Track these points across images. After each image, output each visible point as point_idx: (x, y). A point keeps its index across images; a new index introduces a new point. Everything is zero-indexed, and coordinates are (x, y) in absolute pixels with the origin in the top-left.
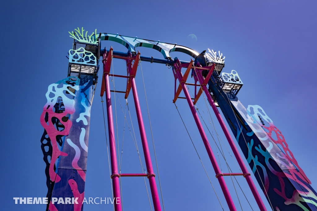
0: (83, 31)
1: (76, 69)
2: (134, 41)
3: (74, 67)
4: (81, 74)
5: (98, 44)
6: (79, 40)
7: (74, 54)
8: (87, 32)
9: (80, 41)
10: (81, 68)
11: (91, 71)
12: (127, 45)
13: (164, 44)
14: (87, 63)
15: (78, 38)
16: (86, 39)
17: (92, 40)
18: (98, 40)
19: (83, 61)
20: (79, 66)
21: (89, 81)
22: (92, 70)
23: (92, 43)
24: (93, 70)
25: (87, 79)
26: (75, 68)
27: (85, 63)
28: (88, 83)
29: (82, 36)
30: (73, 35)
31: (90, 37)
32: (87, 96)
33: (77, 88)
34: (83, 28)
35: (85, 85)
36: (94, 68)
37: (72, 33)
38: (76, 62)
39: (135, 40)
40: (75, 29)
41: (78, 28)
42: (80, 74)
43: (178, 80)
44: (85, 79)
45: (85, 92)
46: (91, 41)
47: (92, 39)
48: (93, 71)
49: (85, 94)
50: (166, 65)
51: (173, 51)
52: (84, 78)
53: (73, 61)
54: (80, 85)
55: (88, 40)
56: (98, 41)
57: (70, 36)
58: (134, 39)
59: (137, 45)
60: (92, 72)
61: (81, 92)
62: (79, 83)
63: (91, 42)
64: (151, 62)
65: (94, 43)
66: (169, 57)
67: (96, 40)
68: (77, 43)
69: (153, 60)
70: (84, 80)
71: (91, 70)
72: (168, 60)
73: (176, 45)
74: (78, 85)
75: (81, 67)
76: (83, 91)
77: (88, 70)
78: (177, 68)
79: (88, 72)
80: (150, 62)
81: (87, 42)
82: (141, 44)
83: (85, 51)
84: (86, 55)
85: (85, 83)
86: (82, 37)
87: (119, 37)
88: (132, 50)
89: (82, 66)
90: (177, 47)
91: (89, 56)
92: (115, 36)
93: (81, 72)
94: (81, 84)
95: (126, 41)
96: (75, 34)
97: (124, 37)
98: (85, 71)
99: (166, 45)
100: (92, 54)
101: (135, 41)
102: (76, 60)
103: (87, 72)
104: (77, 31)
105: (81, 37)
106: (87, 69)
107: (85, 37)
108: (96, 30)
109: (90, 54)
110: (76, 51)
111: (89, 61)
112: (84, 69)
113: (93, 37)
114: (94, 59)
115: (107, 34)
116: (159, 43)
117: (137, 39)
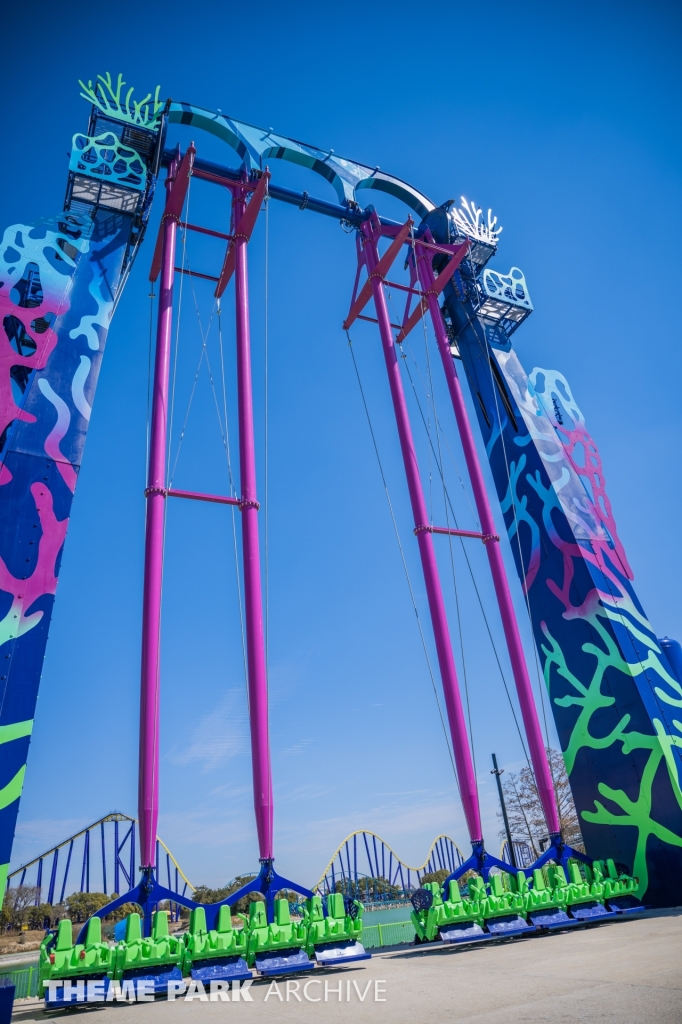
0: (120, 84)
1: (87, 191)
2: (262, 140)
3: (81, 184)
4: (102, 209)
5: (157, 130)
6: (106, 108)
7: (86, 149)
8: (132, 89)
9: (109, 112)
10: (100, 191)
11: (127, 205)
12: (243, 149)
13: (344, 163)
14: (120, 179)
15: (103, 104)
16: (125, 111)
17: (143, 117)
18: (159, 119)
19: (108, 172)
20: (96, 186)
21: (119, 230)
22: (130, 202)
23: (142, 124)
24: (133, 201)
25: (114, 225)
26: (84, 189)
27: (114, 177)
28: (113, 236)
29: (117, 99)
30: (91, 93)
31: (138, 107)
32: (107, 274)
33: (84, 245)
34: (120, 75)
35: (106, 241)
36: (136, 198)
37: (87, 87)
38: (87, 172)
39: (267, 136)
40: (99, 77)
41: (108, 74)
42: (97, 208)
43: (365, 267)
44: (109, 226)
45: (101, 261)
46: (141, 119)
47: (142, 112)
48: (134, 204)
49: (101, 267)
50: (341, 222)
51: (367, 187)
52: (106, 223)
53: (81, 166)
54: (92, 239)
55: (133, 114)
56: (159, 123)
57: (82, 94)
58: (262, 134)
59: (270, 152)
60: (129, 208)
61: (92, 259)
62: (91, 233)
63: (138, 121)
64: (302, 206)
65: (147, 124)
66: (351, 202)
67: (155, 117)
68: (101, 118)
69: (306, 203)
70: (106, 228)
71: (127, 201)
72: (348, 209)
73: (376, 170)
74: (86, 238)
75: (101, 188)
76: (97, 256)
77: (121, 200)
78: (368, 234)
79: (119, 207)
80: (297, 207)
81: (127, 118)
82: (281, 152)
83: (118, 144)
84: (119, 157)
85: (105, 235)
86: (114, 102)
87: (221, 121)
88: (254, 164)
89: (104, 186)
90: (379, 176)
91: (129, 160)
92: (211, 116)
93: (101, 202)
94: (96, 237)
95: (241, 135)
96: (96, 91)
97: (237, 125)
98: (113, 201)
99: (348, 166)
100: (137, 157)
101: (267, 140)
102: (89, 166)
103: (117, 204)
104: (105, 82)
105: (112, 102)
106: (117, 197)
107: (123, 105)
108: (158, 88)
109: (131, 154)
110: (92, 140)
111: (124, 175)
112: (109, 196)
113: (147, 107)
114: (141, 173)
115: (188, 105)
116: (332, 157)
117: (271, 136)
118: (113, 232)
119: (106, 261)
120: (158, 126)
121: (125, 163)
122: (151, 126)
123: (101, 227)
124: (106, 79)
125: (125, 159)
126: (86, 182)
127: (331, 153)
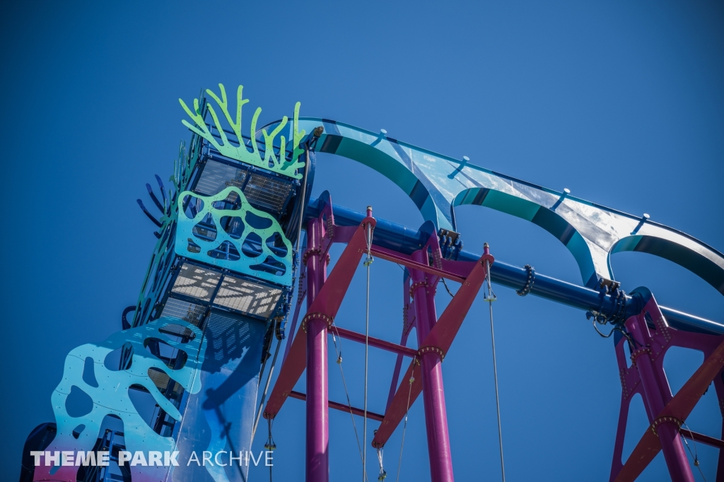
0: (241, 102)
1: (198, 284)
2: (451, 176)
3: (190, 275)
4: (216, 311)
5: (300, 176)
6: (222, 145)
7: (200, 217)
8: (259, 110)
9: (228, 150)
10: (219, 286)
11: (258, 306)
12: (420, 194)
13: (588, 210)
14: (253, 267)
15: (217, 137)
16: (250, 148)
17: (278, 156)
18: (302, 158)
19: (234, 254)
20: (214, 277)
21: (245, 350)
22: (264, 302)
23: (277, 168)
24: (269, 300)
25: (238, 338)
26: (193, 281)
27: (243, 264)
28: (238, 361)
29: (237, 128)
30: (198, 119)
31: (269, 140)
32: (232, 432)
33: (192, 380)
34: (241, 88)
35: (227, 371)
36: (274, 296)
37: (192, 108)
38: (203, 256)
39: (458, 170)
40: (209, 92)
41: (221, 86)
42: (208, 309)
44: (230, 342)
45: (221, 407)
46: (275, 159)
47: (276, 148)
48: (270, 305)
49: (221, 419)
50: (589, 315)
51: (628, 249)
52: (224, 336)
53: (193, 247)
54: (204, 368)
55: (262, 151)
56: (302, 165)
57: (184, 122)
58: (451, 166)
59: (463, 198)
60: (260, 311)
61: (206, 406)
62: (202, 356)
63: (271, 161)
64: (522, 291)
65: (283, 168)
66: (606, 281)
67: (298, 152)
68: (214, 159)
69: (531, 284)
70: (225, 348)
71: (260, 300)
72: (602, 295)
73: (643, 221)
74: (195, 367)
75: (221, 280)
76: (215, 399)
77: (250, 298)
78: (641, 341)
79: (244, 309)
81: (253, 159)
82: (481, 196)
83: (246, 206)
84: (249, 229)
85: (225, 361)
86: (234, 133)
87: (386, 147)
88: (443, 223)
89: (226, 279)
90: (649, 230)
91: (265, 234)
92: (369, 140)
93: (216, 301)
94: (210, 366)
95: (418, 169)
96: (204, 112)
97: (409, 152)
98: (237, 300)
99: (596, 216)
100: (276, 227)
101: (458, 177)
102: (206, 246)
103: (242, 304)
104: (218, 100)
105: (230, 132)
106: (245, 294)
107: (246, 137)
108: (298, 105)
109: (267, 224)
110: (208, 201)
111: (259, 260)
112: (231, 293)
113: (283, 138)
114: (283, 254)
115: (334, 122)
116: (567, 202)
117: (467, 169)
118: (236, 354)
119: (228, 405)
120: (302, 171)
121: (258, 239)
122: (291, 171)
123: (217, 344)
124: (219, 95)
125: (259, 232)
126: (198, 271)
127: (564, 195)
